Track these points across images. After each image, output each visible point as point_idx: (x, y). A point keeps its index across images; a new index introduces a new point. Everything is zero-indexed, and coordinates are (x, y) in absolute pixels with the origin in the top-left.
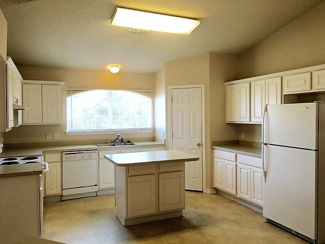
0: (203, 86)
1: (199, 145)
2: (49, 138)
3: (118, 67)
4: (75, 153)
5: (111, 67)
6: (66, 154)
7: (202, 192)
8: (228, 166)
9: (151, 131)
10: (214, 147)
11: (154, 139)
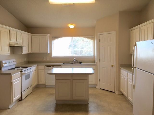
0: (115, 32)
1: (113, 66)
2: (45, 59)
3: (74, 25)
4: (51, 66)
5: (70, 25)
6: (47, 66)
7: (114, 92)
8: (125, 79)
9: (93, 58)
10: (121, 68)
11: (94, 62)
